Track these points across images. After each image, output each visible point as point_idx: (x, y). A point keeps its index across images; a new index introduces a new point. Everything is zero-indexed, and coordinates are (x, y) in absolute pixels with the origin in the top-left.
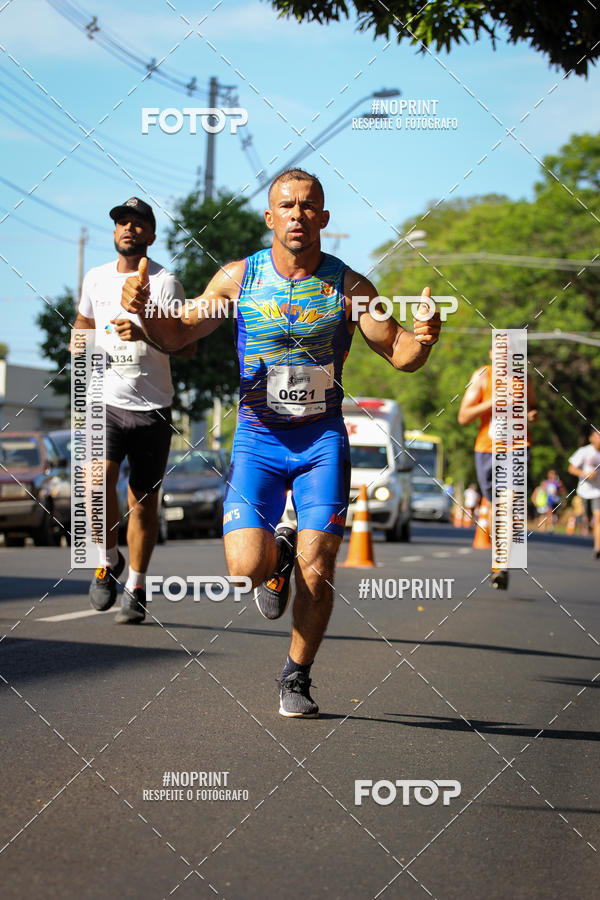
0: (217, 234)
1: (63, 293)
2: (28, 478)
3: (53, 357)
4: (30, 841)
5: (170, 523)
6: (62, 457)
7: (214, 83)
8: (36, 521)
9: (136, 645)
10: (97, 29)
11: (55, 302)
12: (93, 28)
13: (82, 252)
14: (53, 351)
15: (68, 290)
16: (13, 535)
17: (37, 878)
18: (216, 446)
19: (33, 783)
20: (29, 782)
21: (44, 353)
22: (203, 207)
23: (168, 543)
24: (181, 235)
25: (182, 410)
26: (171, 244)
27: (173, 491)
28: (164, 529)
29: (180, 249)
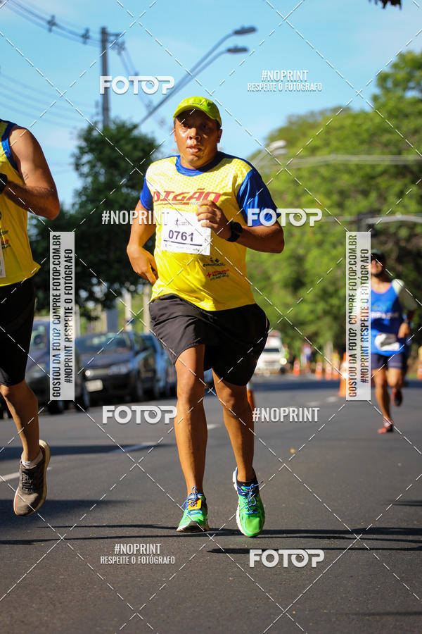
5: (91, 393)
7: (104, 32)
18: (129, 328)
23: (90, 410)
25: (97, 300)
26: (77, 166)
27: (93, 367)
28: (87, 399)
29: (86, 169)
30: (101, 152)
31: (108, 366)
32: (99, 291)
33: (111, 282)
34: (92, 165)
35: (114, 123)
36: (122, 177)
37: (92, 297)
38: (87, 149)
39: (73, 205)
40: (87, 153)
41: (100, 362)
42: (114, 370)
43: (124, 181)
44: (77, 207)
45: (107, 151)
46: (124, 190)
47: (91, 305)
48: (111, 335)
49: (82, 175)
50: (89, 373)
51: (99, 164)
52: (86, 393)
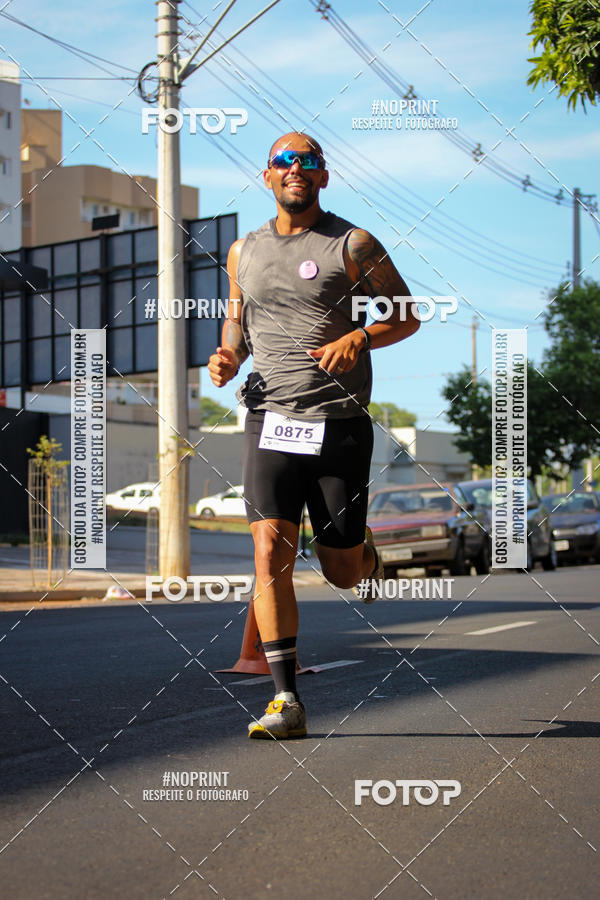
0: (585, 315)
1: (462, 369)
2: (443, 520)
3: (456, 422)
4: (491, 812)
5: (559, 552)
6: (470, 502)
7: (577, 193)
8: (450, 555)
9: (551, 651)
10: (481, 154)
11: (456, 377)
12: (478, 152)
13: (474, 336)
14: (456, 417)
15: (466, 367)
16: (431, 568)
17: (502, 842)
18: (589, 489)
19: (486, 765)
20: (483, 765)
21: (448, 418)
22: (572, 295)
23: (558, 569)
24: (557, 318)
25: (563, 461)
26: (548, 326)
27: (560, 527)
28: (554, 558)
29: (556, 329)
30: (571, 313)
31: (575, 526)
32: (567, 451)
33: (579, 442)
34: (563, 326)
35: (586, 284)
36: (592, 338)
37: (559, 457)
38: (557, 310)
39: (543, 364)
40: (557, 313)
41: (567, 522)
42: (581, 531)
43: (594, 342)
44: (546, 366)
45: (579, 312)
46: (594, 351)
47: (557, 465)
48: (578, 496)
49: (552, 335)
50: (556, 533)
51: (570, 324)
52: (553, 552)
